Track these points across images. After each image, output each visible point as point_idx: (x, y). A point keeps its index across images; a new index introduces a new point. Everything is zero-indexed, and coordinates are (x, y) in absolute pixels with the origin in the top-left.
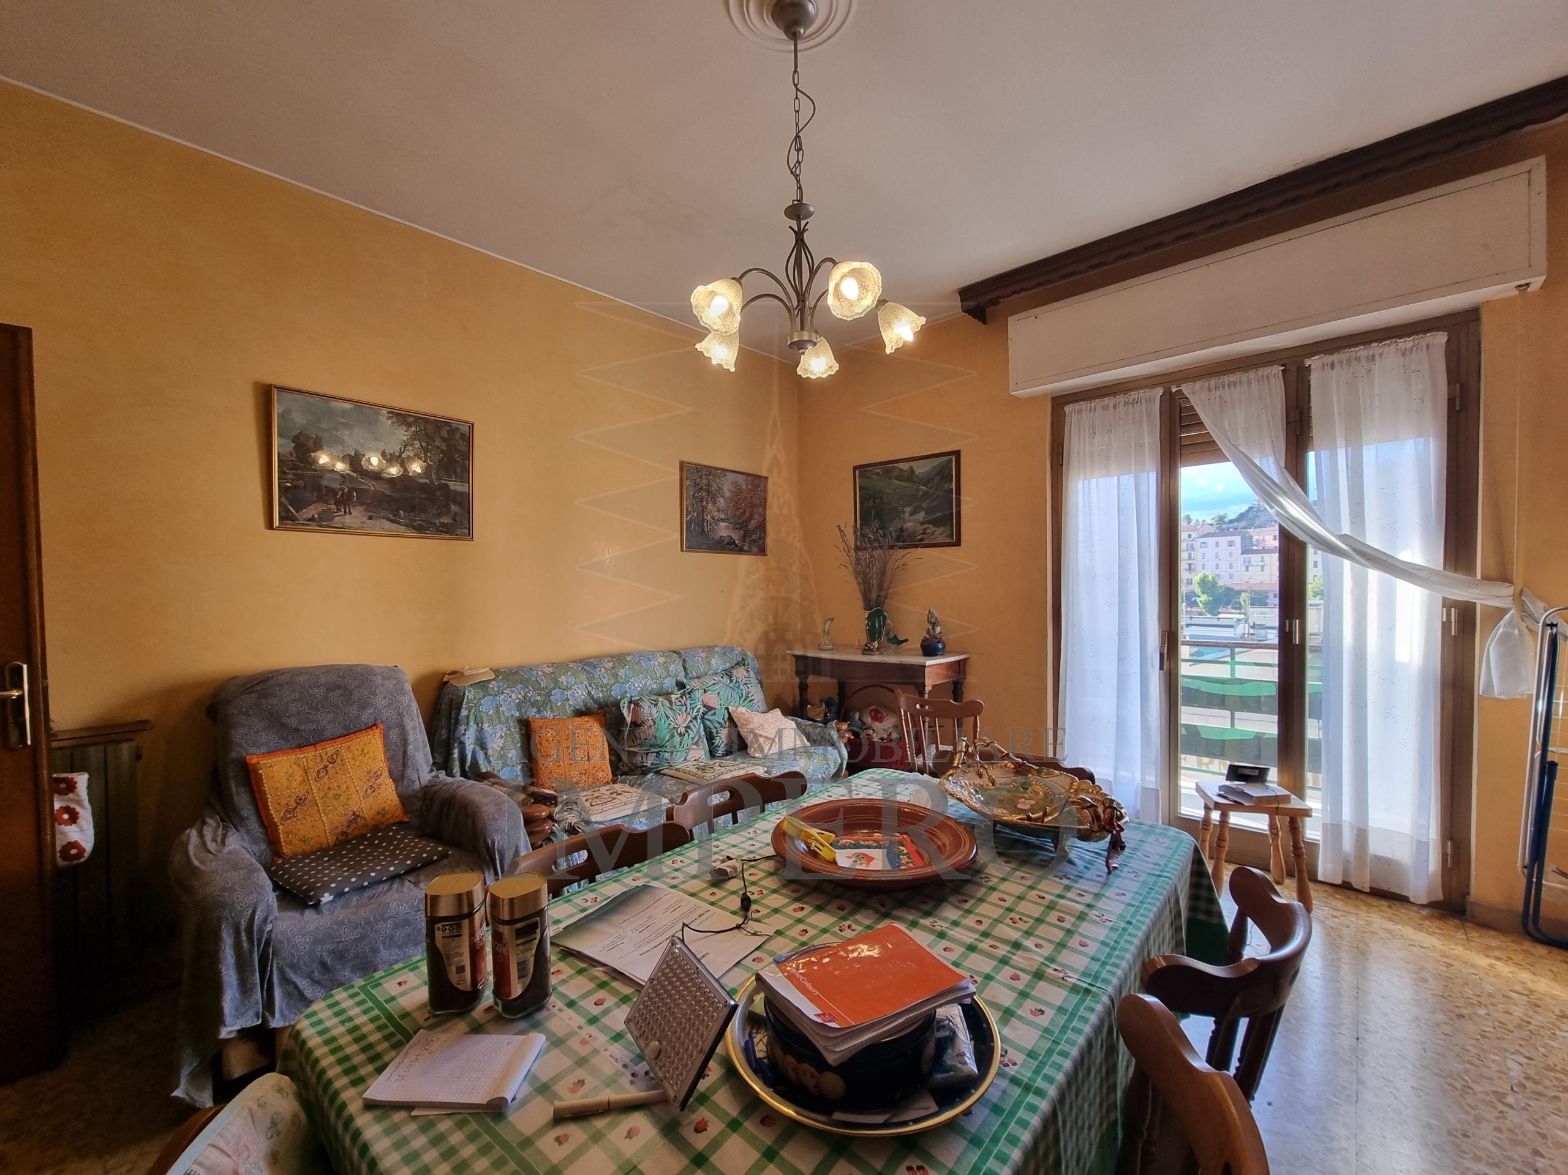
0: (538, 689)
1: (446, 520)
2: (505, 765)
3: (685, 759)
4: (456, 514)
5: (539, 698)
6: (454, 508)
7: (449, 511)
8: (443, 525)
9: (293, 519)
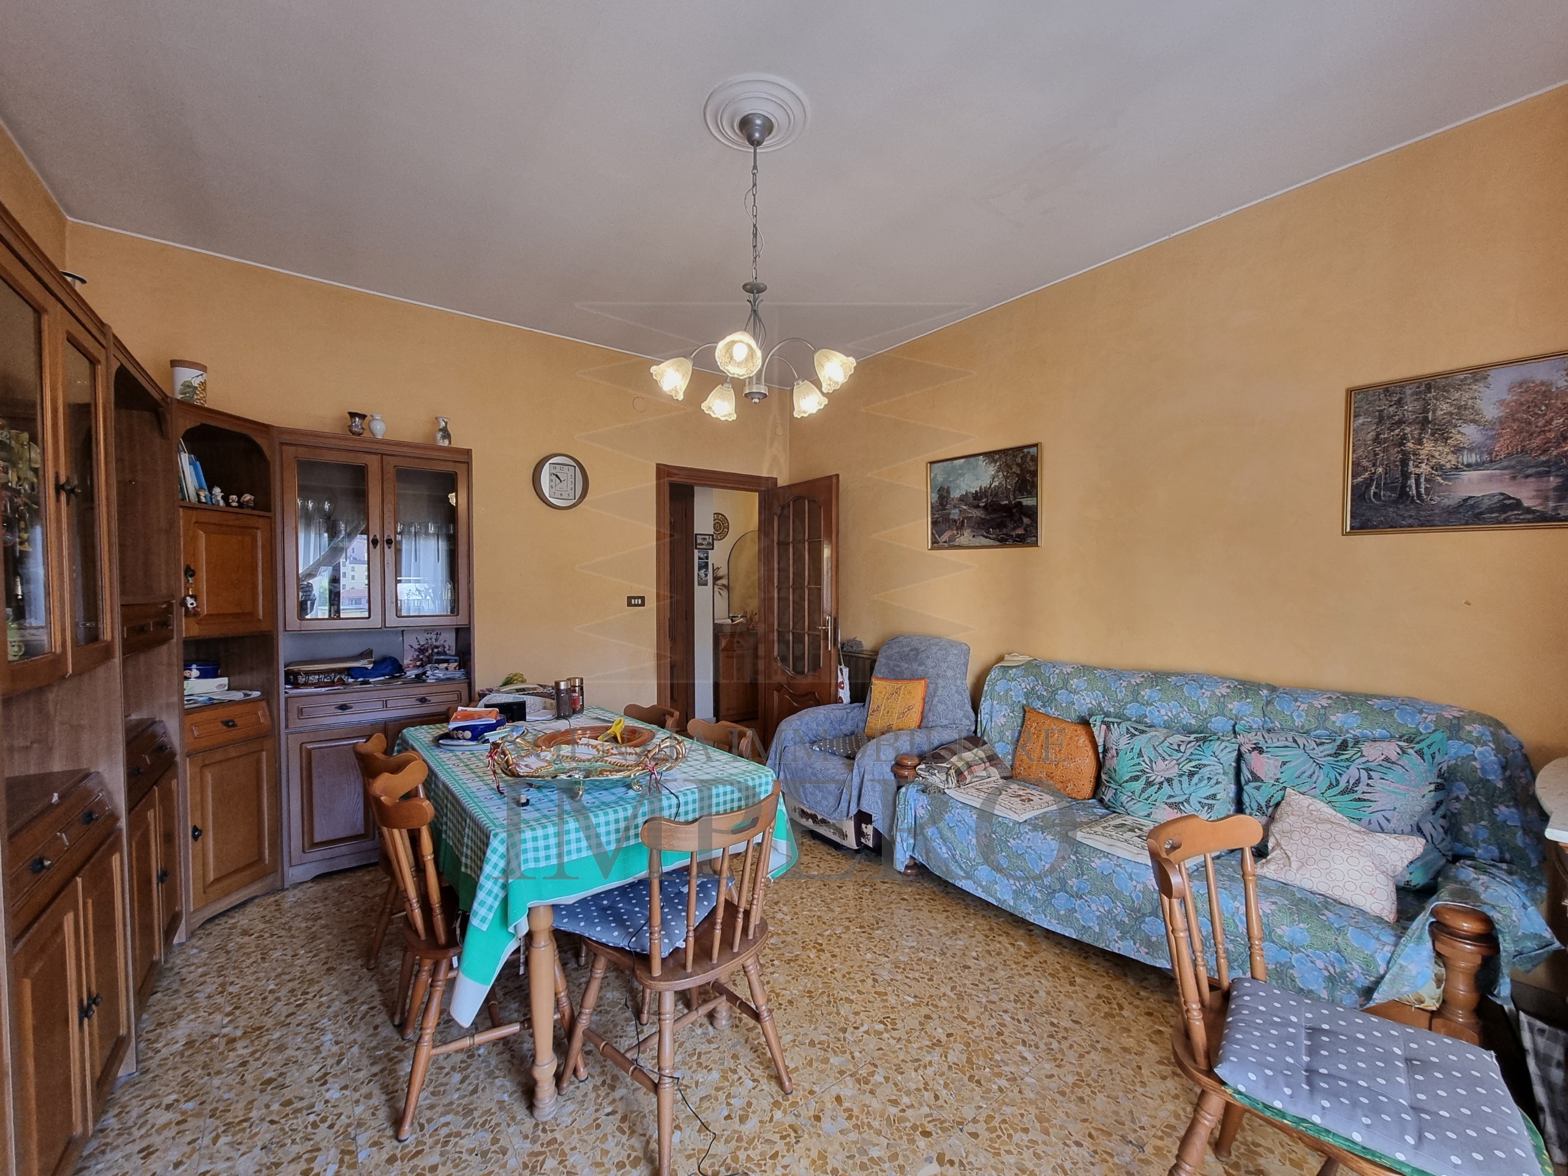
0: (1046, 685)
1: (1020, 531)
2: (1001, 740)
3: (1149, 815)
4: (1028, 526)
5: (1045, 693)
6: (1026, 520)
7: (1022, 522)
8: (1018, 536)
9: (937, 542)
